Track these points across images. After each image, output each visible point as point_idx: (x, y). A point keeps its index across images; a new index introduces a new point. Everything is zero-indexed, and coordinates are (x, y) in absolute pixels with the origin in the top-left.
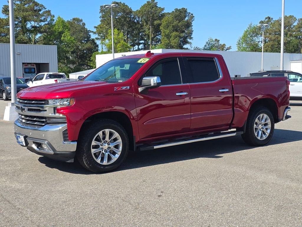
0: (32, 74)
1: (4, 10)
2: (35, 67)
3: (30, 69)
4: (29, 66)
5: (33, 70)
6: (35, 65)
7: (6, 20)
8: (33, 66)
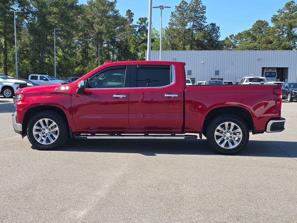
0: (272, 78)
1: (272, 20)
2: (276, 71)
3: (271, 73)
4: (270, 70)
5: (273, 74)
6: (276, 69)
7: (272, 28)
8: (274, 70)
